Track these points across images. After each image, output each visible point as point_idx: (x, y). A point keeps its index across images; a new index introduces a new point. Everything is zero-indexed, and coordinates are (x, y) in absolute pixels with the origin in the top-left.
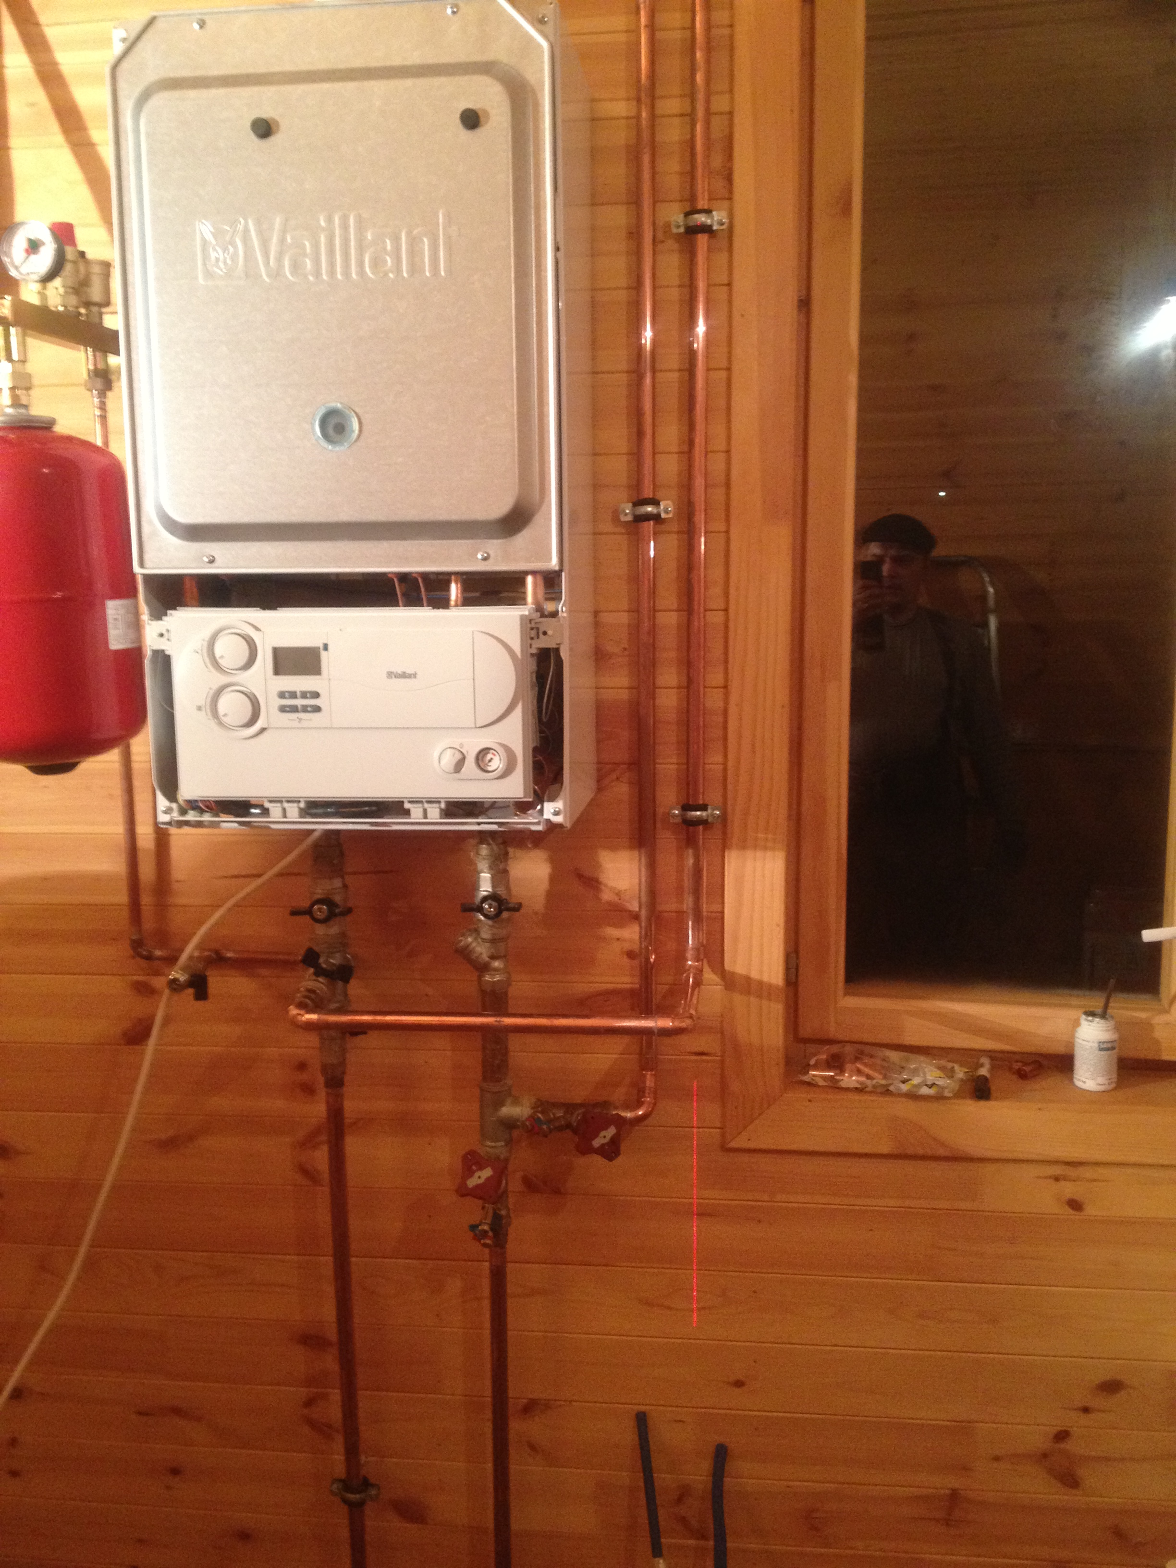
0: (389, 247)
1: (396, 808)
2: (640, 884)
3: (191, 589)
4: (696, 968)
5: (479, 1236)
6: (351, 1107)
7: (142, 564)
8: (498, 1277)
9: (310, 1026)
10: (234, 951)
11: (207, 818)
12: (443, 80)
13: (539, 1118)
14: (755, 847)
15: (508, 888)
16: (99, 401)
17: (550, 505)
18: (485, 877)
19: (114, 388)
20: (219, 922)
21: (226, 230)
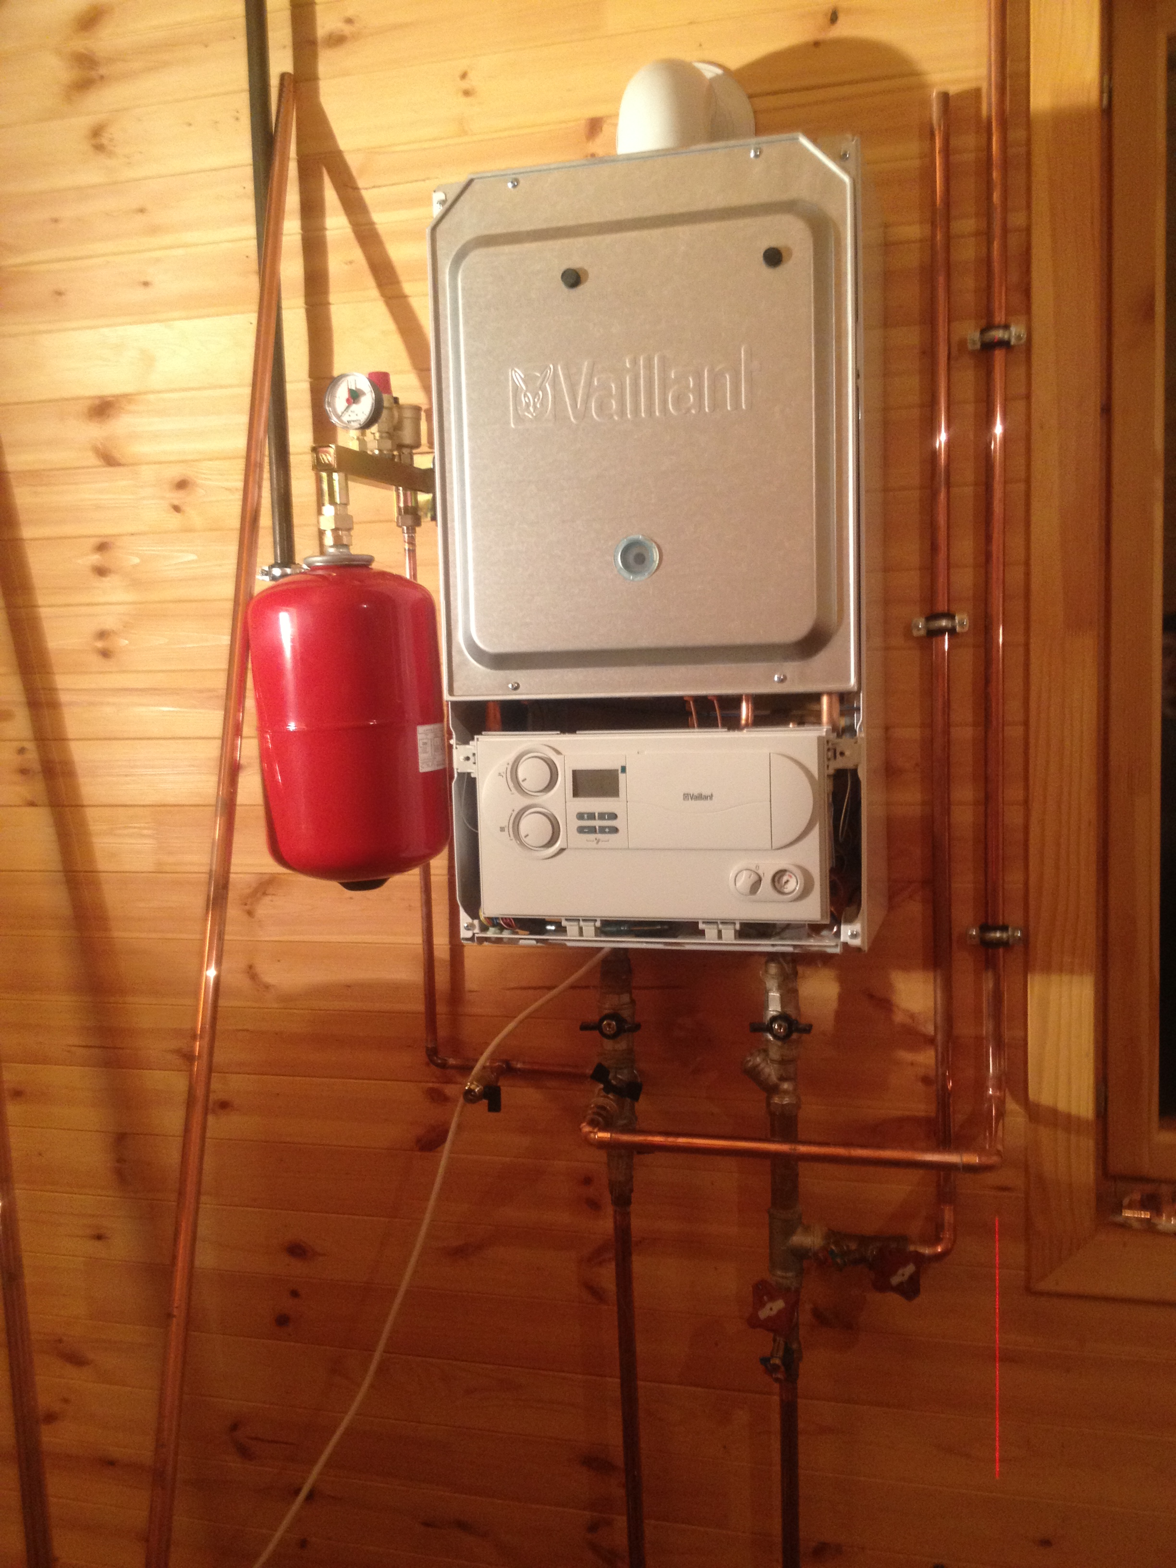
0: (692, 385)
1: (691, 928)
2: (935, 1008)
3: (495, 715)
4: (999, 1098)
5: (771, 1370)
6: (638, 1224)
7: (451, 692)
8: (789, 1413)
9: (602, 1145)
10: (524, 1063)
11: (506, 935)
12: (748, 221)
13: (832, 1251)
14: (1061, 970)
15: (797, 1008)
16: (408, 536)
17: (849, 624)
18: (774, 996)
19: (423, 524)
20: (511, 1034)
21: (538, 377)
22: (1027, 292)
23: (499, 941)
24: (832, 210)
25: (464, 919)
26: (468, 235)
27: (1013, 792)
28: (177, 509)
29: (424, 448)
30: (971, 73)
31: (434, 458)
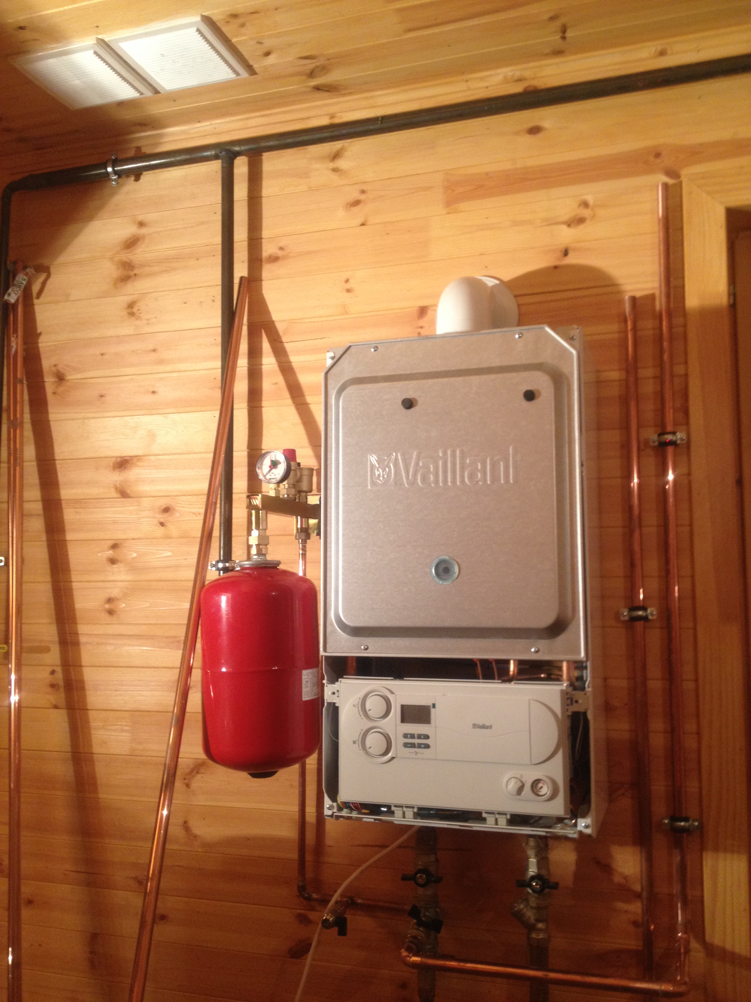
0: (479, 467)
1: (477, 816)
2: (641, 871)
3: (352, 665)
4: (686, 939)
7: (325, 650)
10: (363, 899)
11: (354, 814)
12: (514, 374)
14: (725, 850)
15: (548, 871)
16: (302, 546)
17: (579, 619)
18: (533, 861)
19: (311, 537)
20: (357, 878)
21: (385, 459)
22: (686, 412)
23: (349, 818)
24: (565, 369)
25: (327, 802)
26: (347, 377)
27: (690, 726)
28: (162, 524)
29: (315, 492)
30: (649, 285)
31: (320, 498)
